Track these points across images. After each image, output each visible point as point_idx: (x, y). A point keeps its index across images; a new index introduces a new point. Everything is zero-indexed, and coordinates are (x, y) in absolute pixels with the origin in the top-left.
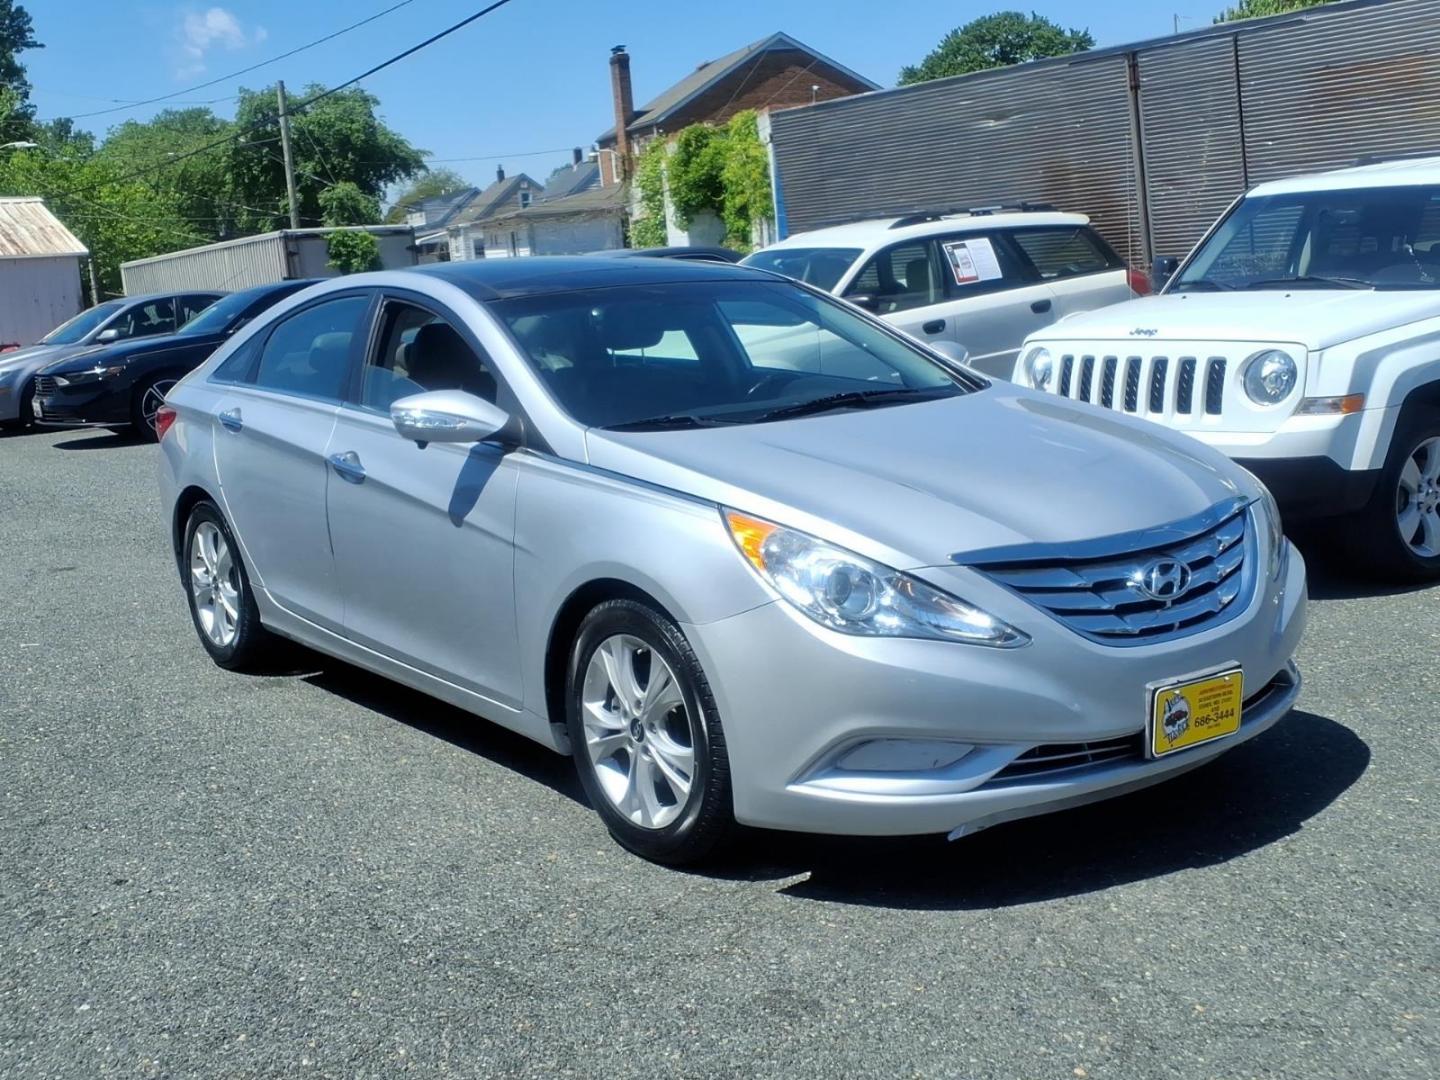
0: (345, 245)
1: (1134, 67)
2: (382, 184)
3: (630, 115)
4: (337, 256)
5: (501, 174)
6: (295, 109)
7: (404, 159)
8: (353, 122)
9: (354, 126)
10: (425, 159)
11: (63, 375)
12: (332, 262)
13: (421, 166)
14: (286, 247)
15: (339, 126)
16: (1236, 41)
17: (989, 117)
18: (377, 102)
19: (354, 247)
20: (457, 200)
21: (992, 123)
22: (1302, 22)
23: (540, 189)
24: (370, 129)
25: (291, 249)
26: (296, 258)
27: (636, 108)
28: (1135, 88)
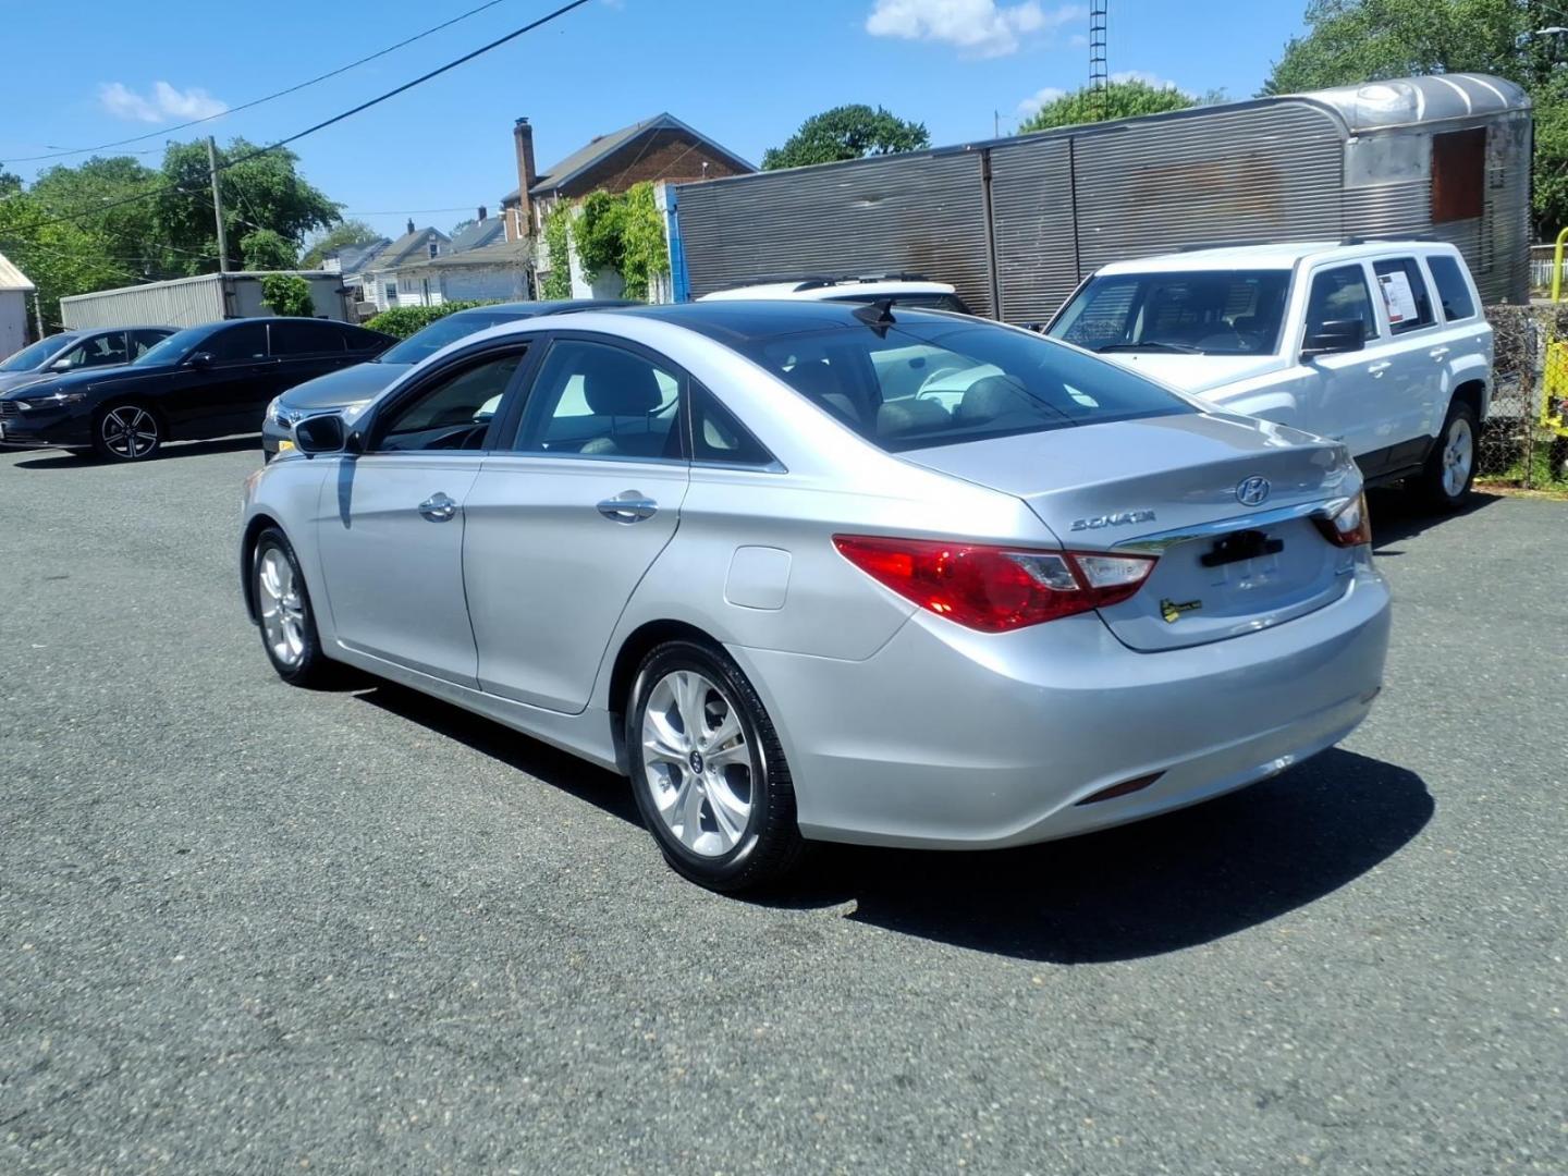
0: (279, 287)
1: (987, 161)
2: (299, 232)
3: (532, 180)
4: (272, 296)
5: (411, 227)
6: (223, 163)
7: (322, 210)
8: (274, 175)
9: (275, 179)
10: (341, 211)
11: (24, 400)
12: (266, 302)
13: (339, 218)
14: (224, 288)
15: (260, 178)
16: (1072, 142)
17: (865, 198)
18: (297, 159)
19: (287, 289)
20: (369, 250)
21: (867, 204)
22: (1125, 129)
23: (447, 241)
24: (290, 182)
25: (229, 290)
26: (233, 298)
27: (538, 174)
28: (988, 179)
